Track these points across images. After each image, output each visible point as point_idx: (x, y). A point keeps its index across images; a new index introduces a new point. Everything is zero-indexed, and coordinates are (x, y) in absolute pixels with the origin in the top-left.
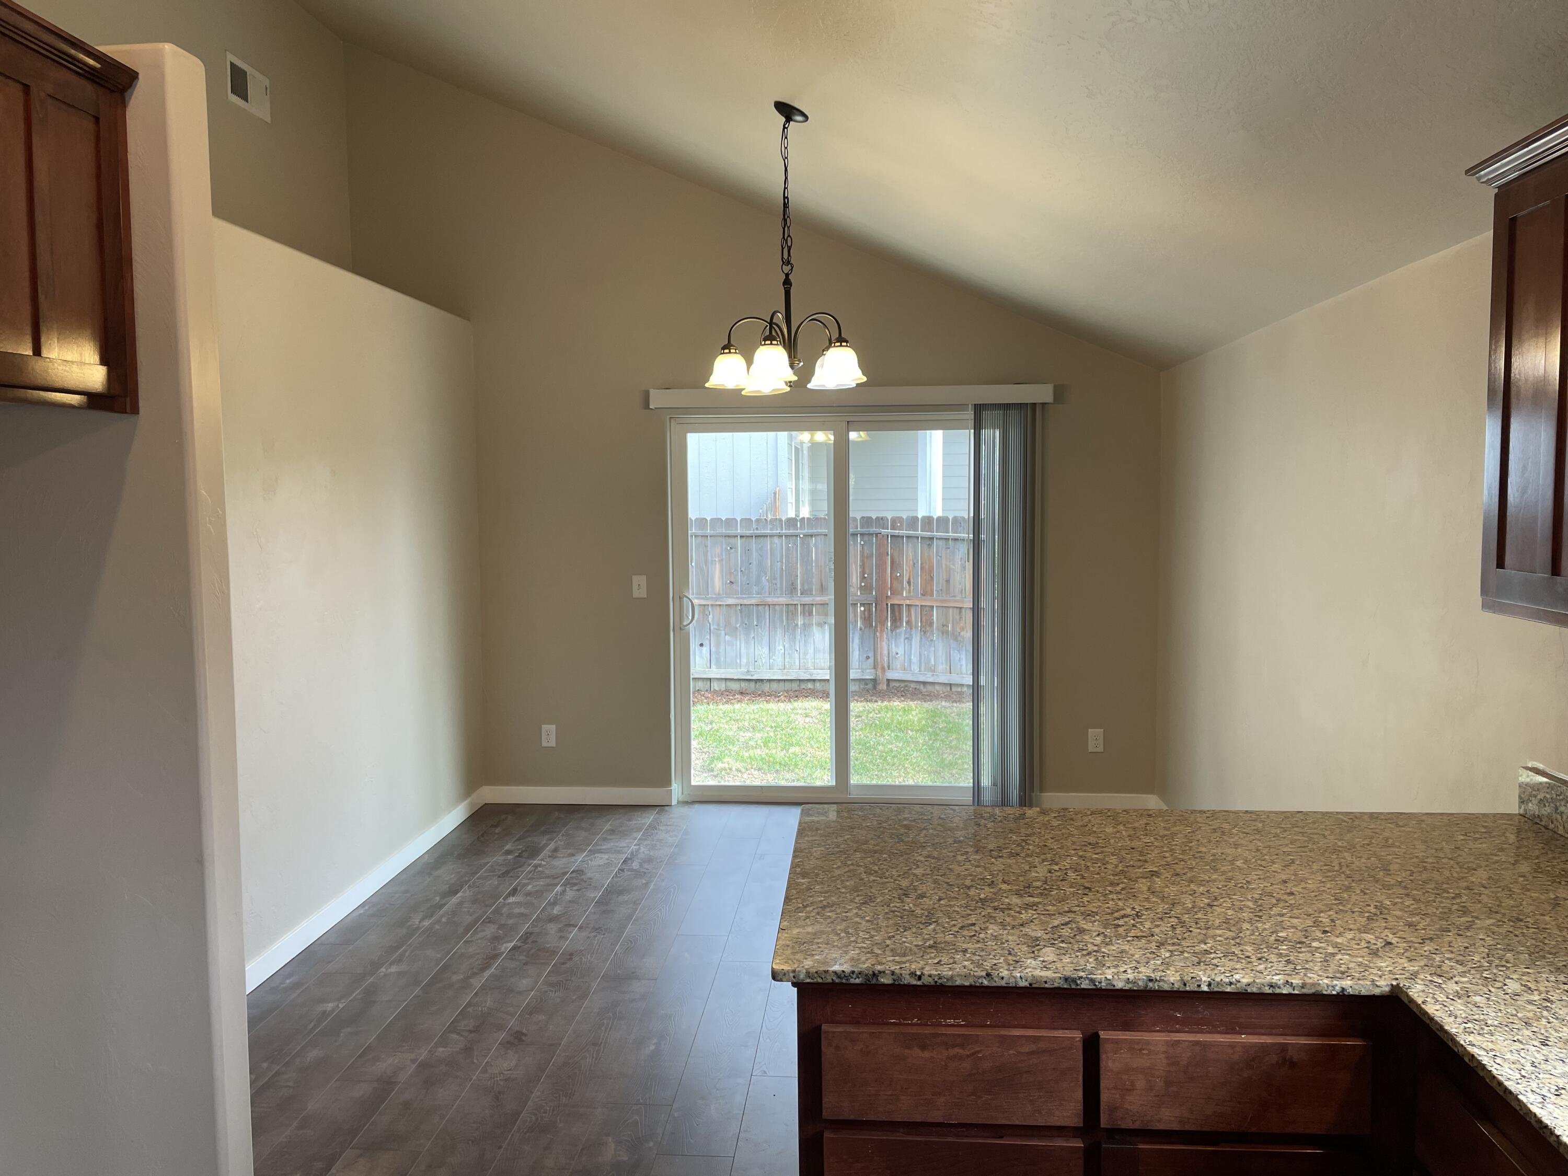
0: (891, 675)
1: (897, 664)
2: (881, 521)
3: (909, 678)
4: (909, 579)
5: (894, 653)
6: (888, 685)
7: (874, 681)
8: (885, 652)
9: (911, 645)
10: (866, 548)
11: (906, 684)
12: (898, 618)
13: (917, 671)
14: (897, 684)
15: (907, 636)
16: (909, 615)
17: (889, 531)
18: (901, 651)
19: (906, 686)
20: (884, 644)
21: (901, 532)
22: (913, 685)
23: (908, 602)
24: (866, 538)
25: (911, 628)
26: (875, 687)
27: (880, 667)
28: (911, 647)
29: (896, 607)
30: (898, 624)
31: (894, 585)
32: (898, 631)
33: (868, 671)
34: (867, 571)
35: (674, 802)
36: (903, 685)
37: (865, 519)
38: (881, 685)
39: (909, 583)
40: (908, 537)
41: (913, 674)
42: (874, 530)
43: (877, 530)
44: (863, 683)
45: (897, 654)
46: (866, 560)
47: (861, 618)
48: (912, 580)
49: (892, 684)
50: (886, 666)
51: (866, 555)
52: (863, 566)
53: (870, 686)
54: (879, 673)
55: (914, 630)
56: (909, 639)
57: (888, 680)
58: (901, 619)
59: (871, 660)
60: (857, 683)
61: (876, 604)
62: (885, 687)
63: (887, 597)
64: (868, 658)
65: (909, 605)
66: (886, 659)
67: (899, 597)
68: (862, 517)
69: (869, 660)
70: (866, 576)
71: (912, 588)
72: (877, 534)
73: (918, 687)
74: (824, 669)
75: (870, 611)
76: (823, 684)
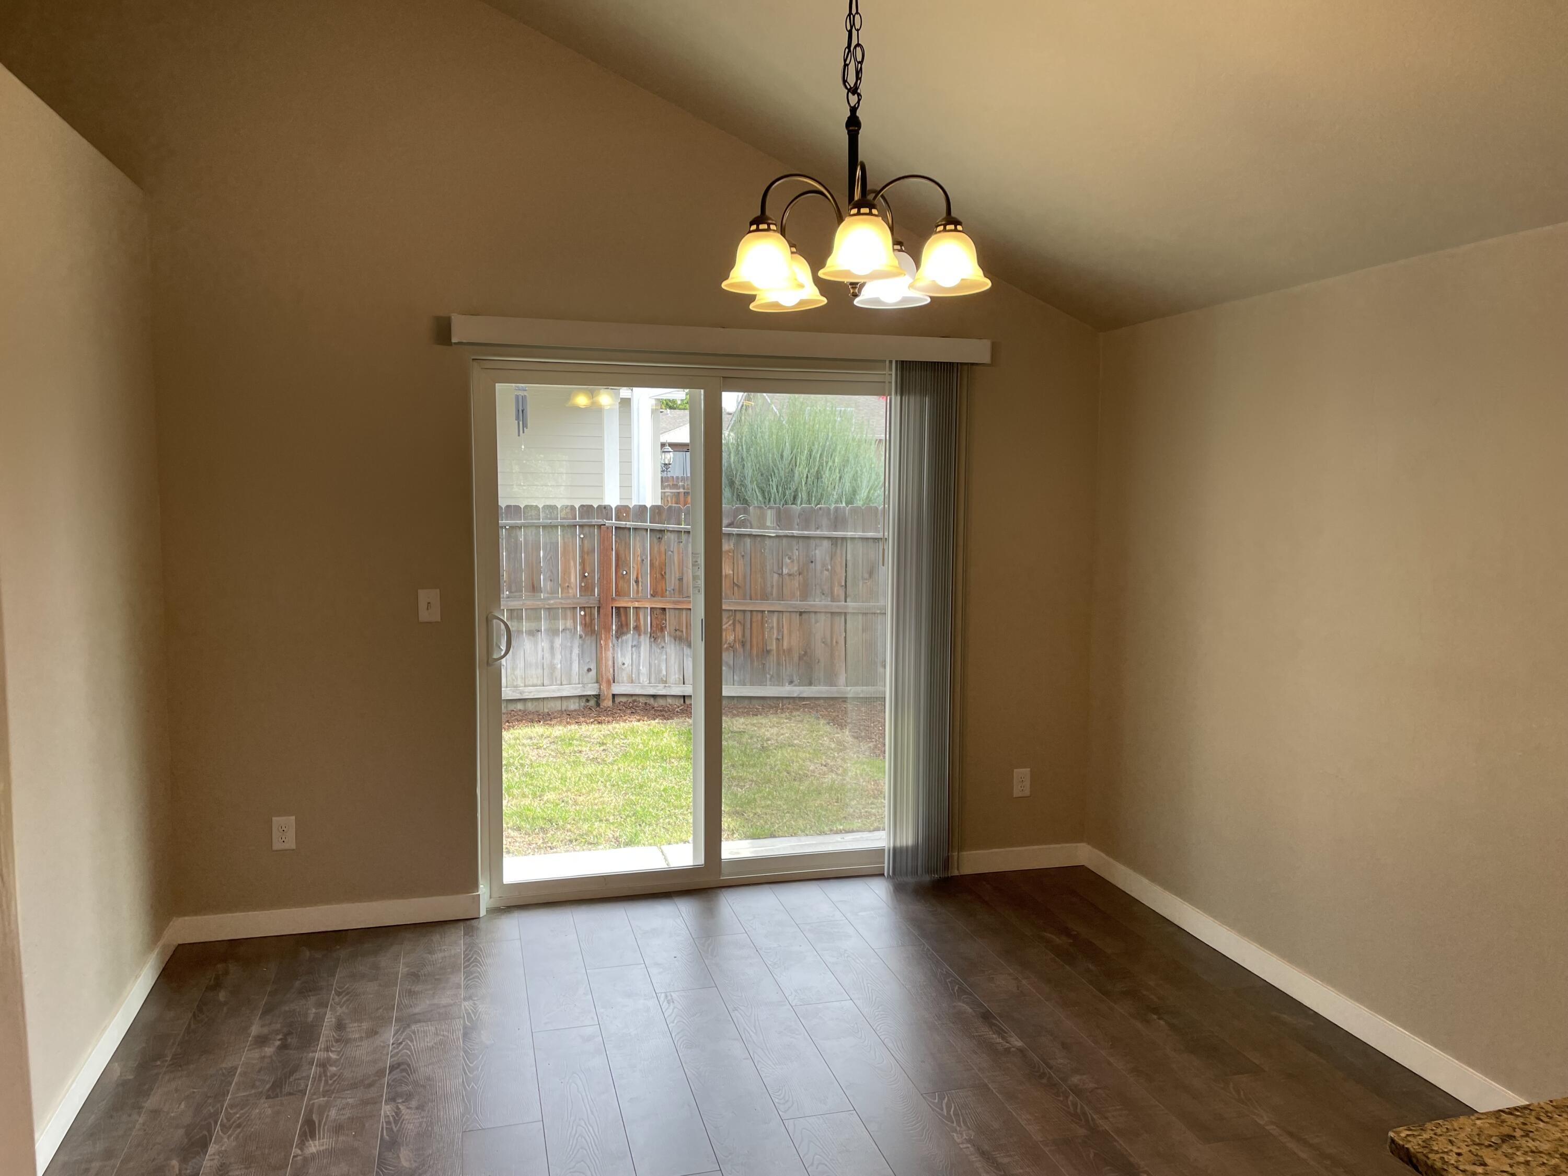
0: (617, 689)
1: (623, 676)
2: (604, 510)
3: (638, 691)
4: (637, 578)
5: (620, 663)
6: (614, 701)
7: (597, 697)
8: (610, 663)
9: (639, 653)
10: (586, 542)
11: (634, 698)
12: (624, 623)
13: (646, 683)
14: (624, 700)
15: (635, 643)
16: (637, 619)
17: (614, 521)
18: (628, 661)
19: (634, 701)
20: (610, 654)
21: (629, 524)
22: (642, 700)
23: (637, 605)
24: (586, 530)
25: (640, 635)
26: (598, 705)
27: (604, 680)
28: (640, 656)
29: (622, 610)
30: (625, 629)
31: (620, 585)
32: (624, 638)
33: (590, 685)
34: (588, 569)
35: (483, 913)
36: (630, 700)
37: (585, 508)
38: (606, 702)
39: (637, 582)
40: (635, 529)
41: (643, 687)
42: (595, 521)
43: (601, 521)
44: (584, 700)
45: (624, 664)
46: (586, 556)
47: (581, 624)
48: (640, 579)
49: (618, 700)
50: (611, 678)
51: (586, 550)
52: (583, 563)
53: (592, 703)
54: (604, 687)
55: (642, 637)
56: (637, 646)
57: (614, 696)
58: (627, 625)
59: (593, 673)
60: (577, 700)
61: (599, 608)
62: (610, 703)
63: (612, 599)
64: (589, 670)
65: (636, 608)
66: (611, 670)
67: (626, 599)
68: (581, 505)
69: (591, 673)
70: (586, 574)
71: (640, 588)
72: (600, 526)
73: (648, 701)
74: (536, 686)
75: (591, 615)
76: (535, 703)
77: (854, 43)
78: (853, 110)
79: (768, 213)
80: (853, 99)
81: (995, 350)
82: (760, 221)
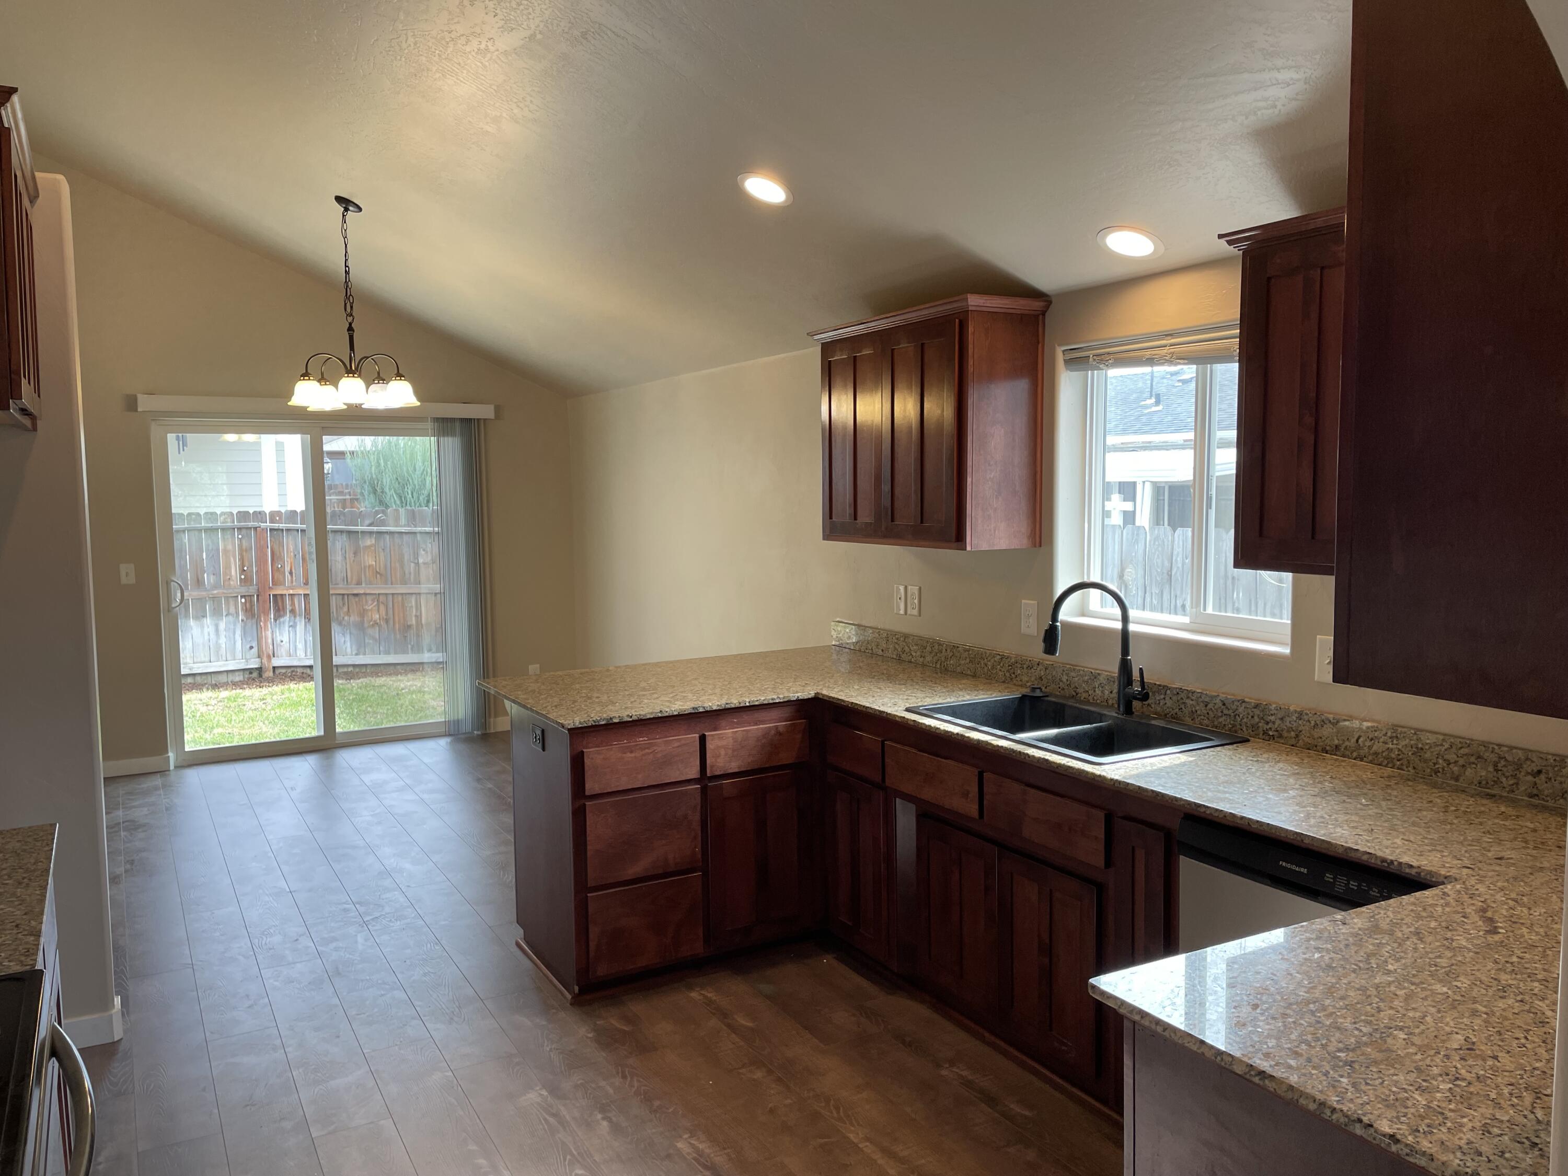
0: (276, 662)
1: (282, 651)
2: (259, 515)
3: (296, 663)
4: (291, 570)
5: (279, 641)
6: (274, 671)
7: (260, 670)
8: (270, 641)
9: (296, 631)
10: (244, 542)
11: (292, 669)
12: (281, 608)
13: (303, 655)
14: (283, 671)
15: (291, 624)
16: (293, 604)
17: (268, 524)
18: (285, 639)
19: (293, 671)
20: (269, 633)
21: (282, 526)
22: (299, 670)
23: (291, 592)
24: (244, 531)
25: (295, 617)
26: (260, 676)
27: (265, 655)
28: (296, 634)
29: (278, 597)
30: (282, 613)
31: (276, 577)
32: (282, 620)
33: (253, 660)
34: (246, 563)
35: (172, 767)
36: (289, 670)
37: (242, 514)
38: (267, 673)
39: (291, 573)
40: (288, 530)
41: (300, 659)
42: (251, 524)
43: (256, 524)
44: (248, 673)
45: (282, 641)
46: (244, 553)
47: (242, 609)
48: (293, 571)
49: (277, 672)
50: (271, 653)
51: (244, 547)
52: (242, 560)
53: (255, 675)
54: (265, 660)
55: (298, 618)
56: (294, 626)
57: (274, 668)
58: (284, 609)
59: (255, 650)
60: (241, 673)
61: (258, 596)
62: (271, 674)
63: (270, 588)
64: (251, 648)
65: (291, 595)
66: (271, 647)
67: (282, 587)
68: (239, 512)
69: (253, 650)
70: (245, 568)
71: (294, 578)
72: (255, 528)
73: (305, 671)
74: (204, 662)
75: (251, 602)
76: (204, 677)
77: (349, 294)
78: (350, 324)
79: (309, 371)
80: (350, 319)
81: (498, 409)
82: (306, 375)
